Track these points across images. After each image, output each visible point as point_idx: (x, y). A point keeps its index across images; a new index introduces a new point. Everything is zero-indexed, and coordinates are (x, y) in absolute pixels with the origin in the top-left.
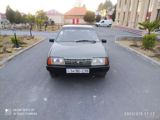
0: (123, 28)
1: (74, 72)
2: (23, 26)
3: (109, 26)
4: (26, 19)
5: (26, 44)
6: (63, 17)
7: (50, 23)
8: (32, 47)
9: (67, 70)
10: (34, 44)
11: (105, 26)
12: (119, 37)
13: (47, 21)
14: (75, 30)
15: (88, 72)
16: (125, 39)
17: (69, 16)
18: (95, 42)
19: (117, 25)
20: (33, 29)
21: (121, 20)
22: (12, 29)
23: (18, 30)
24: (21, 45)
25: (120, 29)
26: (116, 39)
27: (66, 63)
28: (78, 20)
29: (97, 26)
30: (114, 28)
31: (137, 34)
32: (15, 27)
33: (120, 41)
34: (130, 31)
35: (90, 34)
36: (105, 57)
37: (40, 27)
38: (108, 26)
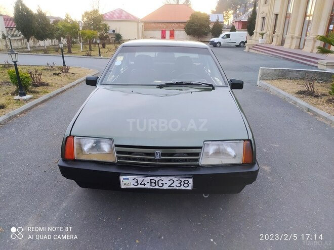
0: (273, 49)
1: (144, 184)
2: (55, 45)
3: (241, 45)
4: (58, 29)
5: (47, 85)
6: (141, 25)
7: (112, 38)
8: (58, 94)
9: (122, 178)
10: (65, 87)
11: (233, 45)
12: (269, 72)
13: (105, 34)
14: (157, 53)
15: (190, 188)
16: (283, 75)
17: (153, 24)
18: (211, 88)
19: (260, 42)
20: (73, 52)
21: (268, 33)
22: (29, 52)
23: (40, 54)
24: (34, 89)
25: (265, 53)
26: (259, 76)
27: (119, 158)
28: (174, 32)
29: (214, 45)
30: (251, 51)
31: (305, 64)
32: (35, 47)
33: (269, 80)
34: (289, 57)
35: (197, 64)
36: (244, 140)
37: (90, 46)
38: (237, 46)
